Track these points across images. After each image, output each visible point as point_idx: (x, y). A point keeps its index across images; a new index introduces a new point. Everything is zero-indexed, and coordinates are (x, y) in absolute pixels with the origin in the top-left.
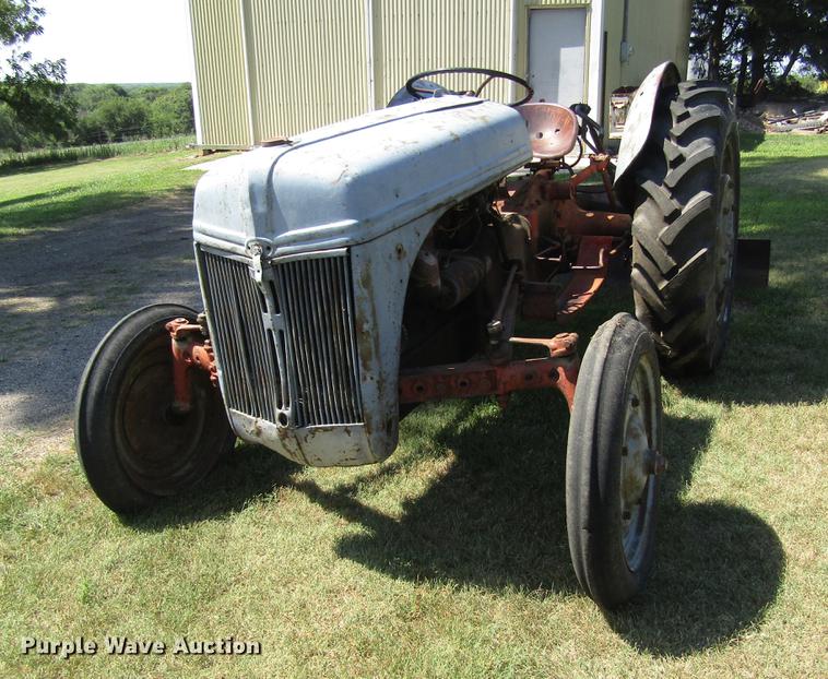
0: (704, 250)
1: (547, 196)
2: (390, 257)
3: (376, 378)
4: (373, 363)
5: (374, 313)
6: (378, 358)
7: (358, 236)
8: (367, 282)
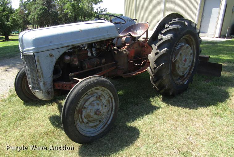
0: (163, 64)
1: (140, 46)
2: (47, 56)
3: (43, 82)
4: (42, 79)
5: (41, 68)
6: (43, 78)
7: (35, 51)
8: (38, 61)
